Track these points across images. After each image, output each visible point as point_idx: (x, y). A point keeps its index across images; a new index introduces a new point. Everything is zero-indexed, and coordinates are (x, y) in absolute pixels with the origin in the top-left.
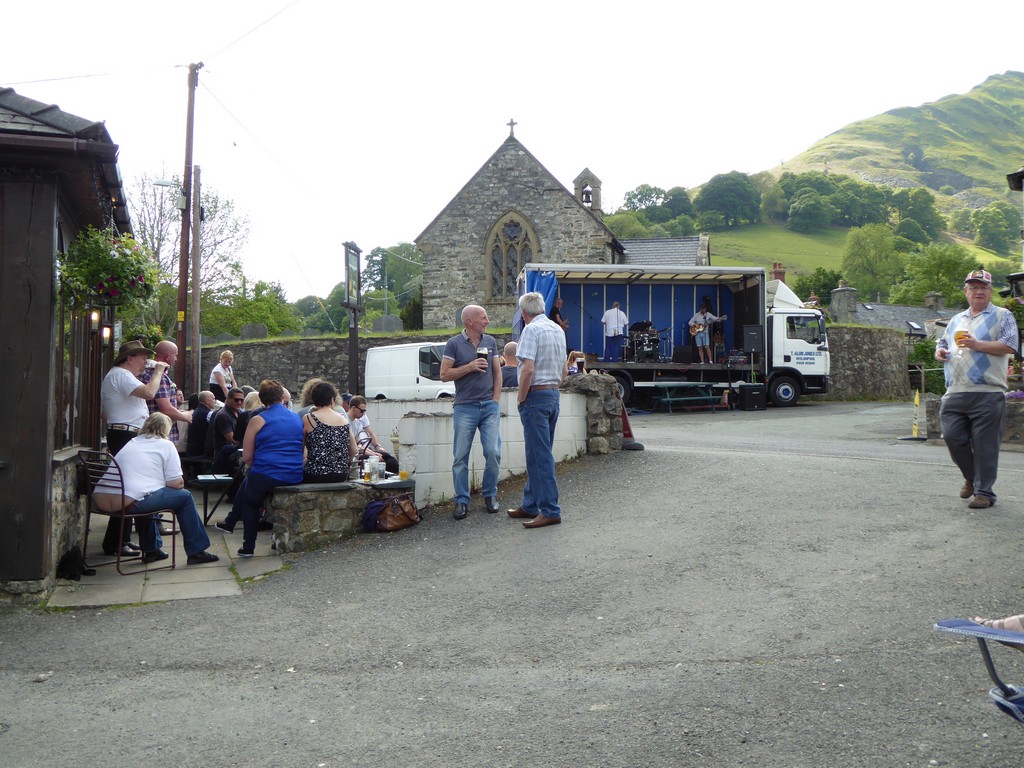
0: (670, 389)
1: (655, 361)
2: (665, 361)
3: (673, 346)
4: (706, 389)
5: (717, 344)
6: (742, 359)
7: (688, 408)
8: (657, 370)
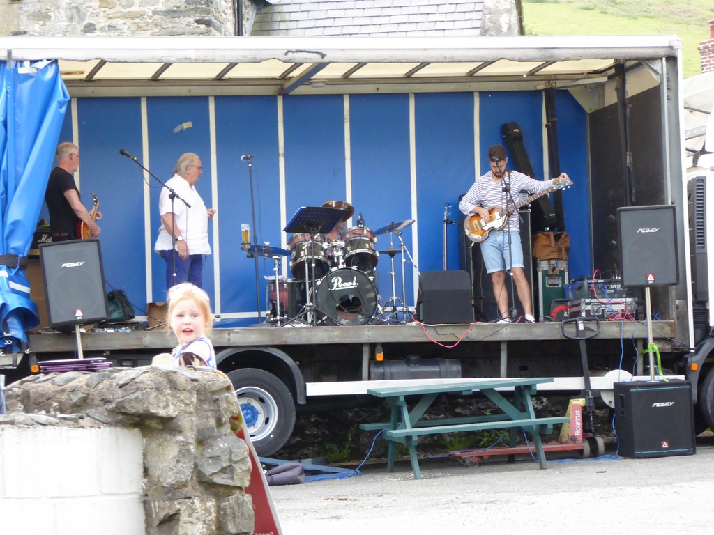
0: (413, 400)
1: (368, 320)
2: (396, 320)
3: (416, 274)
4: (515, 397)
5: (544, 266)
6: (620, 304)
7: (467, 455)
8: (373, 346)
